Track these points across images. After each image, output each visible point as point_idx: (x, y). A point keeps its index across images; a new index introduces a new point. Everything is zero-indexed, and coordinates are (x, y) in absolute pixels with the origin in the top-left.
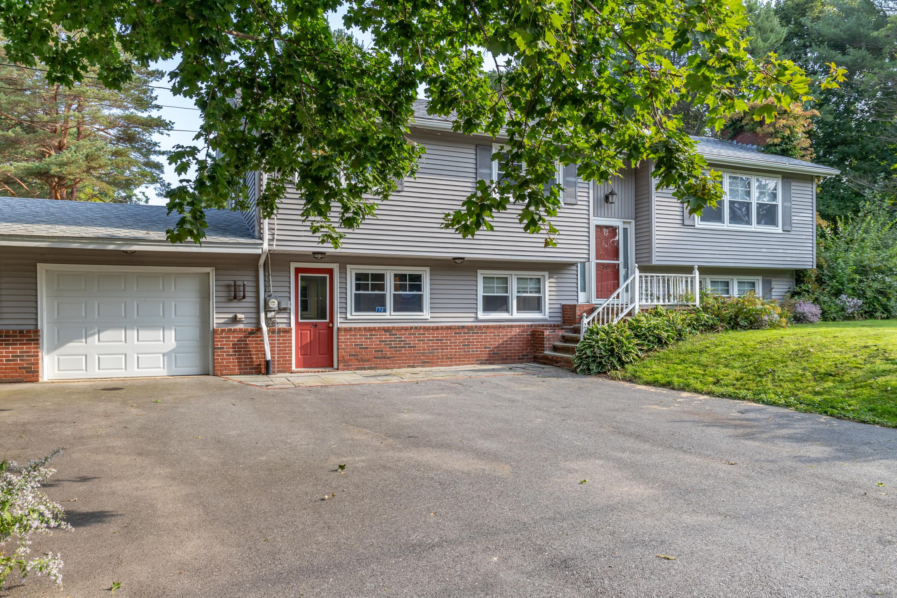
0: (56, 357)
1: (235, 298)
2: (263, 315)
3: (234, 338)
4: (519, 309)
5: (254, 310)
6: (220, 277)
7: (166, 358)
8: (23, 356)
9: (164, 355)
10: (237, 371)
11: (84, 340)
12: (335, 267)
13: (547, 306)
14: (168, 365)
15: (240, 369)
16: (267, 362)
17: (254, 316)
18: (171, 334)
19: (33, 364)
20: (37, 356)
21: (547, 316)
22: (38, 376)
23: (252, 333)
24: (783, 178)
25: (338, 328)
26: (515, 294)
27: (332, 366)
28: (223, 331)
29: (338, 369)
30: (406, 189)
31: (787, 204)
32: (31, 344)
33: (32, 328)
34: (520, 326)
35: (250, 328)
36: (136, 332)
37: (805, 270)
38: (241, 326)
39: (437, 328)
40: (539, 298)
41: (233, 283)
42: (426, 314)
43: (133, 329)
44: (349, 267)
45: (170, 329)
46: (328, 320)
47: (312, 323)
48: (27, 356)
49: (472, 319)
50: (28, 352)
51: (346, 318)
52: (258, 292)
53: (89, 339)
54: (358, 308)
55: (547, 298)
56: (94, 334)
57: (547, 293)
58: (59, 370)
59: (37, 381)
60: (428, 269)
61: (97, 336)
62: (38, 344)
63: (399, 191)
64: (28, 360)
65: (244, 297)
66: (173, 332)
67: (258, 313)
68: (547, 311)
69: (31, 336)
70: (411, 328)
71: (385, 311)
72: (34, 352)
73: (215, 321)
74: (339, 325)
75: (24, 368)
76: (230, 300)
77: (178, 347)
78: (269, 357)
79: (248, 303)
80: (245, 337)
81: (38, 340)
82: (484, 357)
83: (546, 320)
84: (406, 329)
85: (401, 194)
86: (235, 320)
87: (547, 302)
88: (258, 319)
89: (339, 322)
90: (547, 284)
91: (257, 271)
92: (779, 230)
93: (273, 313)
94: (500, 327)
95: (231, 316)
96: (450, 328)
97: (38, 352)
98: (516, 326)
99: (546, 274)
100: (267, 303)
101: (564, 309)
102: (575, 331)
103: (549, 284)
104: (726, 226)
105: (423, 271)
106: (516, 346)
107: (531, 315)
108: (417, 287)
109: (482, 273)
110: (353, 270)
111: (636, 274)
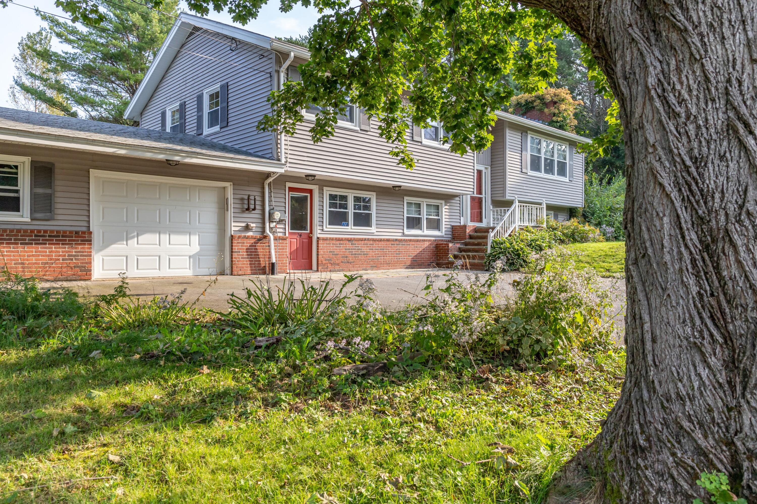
0: (101, 258)
1: (248, 209)
2: (267, 225)
3: (248, 243)
4: (428, 228)
5: (260, 221)
6: (237, 192)
7: (191, 260)
8: (78, 256)
9: (190, 257)
10: (249, 272)
11: (125, 243)
12: (315, 188)
13: (444, 226)
14: (193, 266)
15: (251, 270)
16: (273, 264)
17: (260, 225)
18: (195, 239)
19: (87, 263)
20: (91, 256)
21: (443, 234)
22: (90, 275)
23: (260, 240)
24: (570, 145)
25: (318, 238)
26: (425, 217)
27: (311, 269)
28: (239, 237)
29: (317, 271)
30: (372, 130)
31: (571, 163)
32: (85, 244)
33: (84, 229)
34: (429, 241)
35: (258, 235)
36: (168, 236)
37: (576, 208)
38: (250, 234)
39: (381, 240)
40: (438, 220)
41: (246, 197)
42: (373, 229)
43: (165, 233)
44: (325, 188)
45: (195, 234)
46: (308, 232)
47: (298, 233)
48: (81, 256)
49: (400, 234)
50: (83, 252)
51: (323, 230)
52: (263, 205)
53: (129, 242)
54: (331, 223)
55: (444, 220)
56: (133, 237)
57: (444, 217)
58: (103, 269)
59: (89, 279)
60: (374, 194)
61: (136, 239)
62: (91, 244)
63: (367, 131)
64: (83, 260)
65: (254, 209)
66: (197, 237)
67: (264, 223)
68: (444, 230)
69: (85, 237)
70: (365, 240)
71: (348, 225)
72: (88, 252)
73: (233, 229)
74: (319, 236)
75: (78, 267)
76: (243, 212)
77: (201, 250)
78: (274, 260)
79: (256, 215)
80: (255, 243)
81: (91, 241)
82: (408, 263)
83: (443, 237)
84: (362, 240)
85: (369, 133)
86: (247, 228)
87: (444, 223)
88: (264, 228)
89: (317, 233)
90: (444, 210)
91: (263, 188)
92: (567, 180)
93: (274, 224)
94: (418, 241)
95: (244, 225)
96: (388, 240)
97: (91, 252)
98: (426, 241)
99: (443, 202)
100: (270, 215)
101: (454, 228)
102: (466, 244)
103: (445, 210)
104: (542, 174)
105: (372, 196)
106: (426, 255)
107: (436, 233)
108: (367, 208)
109: (407, 199)
110: (328, 191)
111: (517, 204)
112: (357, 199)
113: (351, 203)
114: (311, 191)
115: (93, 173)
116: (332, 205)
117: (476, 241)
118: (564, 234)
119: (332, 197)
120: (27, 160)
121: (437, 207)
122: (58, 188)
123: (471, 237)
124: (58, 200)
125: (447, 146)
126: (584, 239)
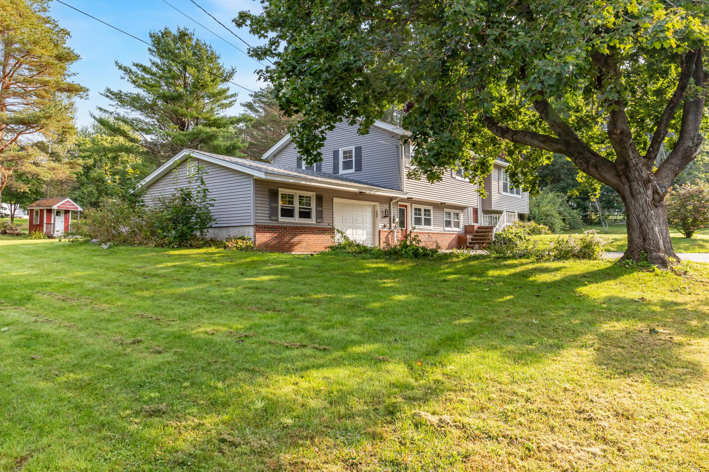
1: (385, 217)
2: (392, 225)
4: (454, 226)
5: (390, 222)
6: (381, 207)
8: (330, 240)
12: (408, 205)
13: (461, 225)
17: (390, 225)
21: (462, 230)
23: (390, 233)
26: (453, 220)
28: (382, 231)
35: (389, 230)
38: (386, 229)
39: (435, 233)
40: (459, 222)
41: (384, 210)
42: (432, 227)
44: (413, 205)
46: (405, 228)
49: (443, 230)
52: (391, 214)
54: (415, 223)
55: (461, 222)
57: (461, 220)
64: (332, 242)
65: (387, 217)
66: (366, 231)
68: (462, 227)
71: (422, 225)
73: (380, 226)
76: (383, 218)
79: (388, 219)
82: (447, 247)
83: (461, 232)
84: (428, 233)
89: (410, 229)
91: (390, 205)
92: (520, 197)
94: (450, 234)
95: (384, 225)
96: (438, 234)
98: (454, 234)
99: (460, 211)
100: (394, 219)
101: (466, 227)
102: (475, 236)
103: (461, 216)
104: (509, 194)
105: (431, 208)
106: (454, 243)
107: (457, 229)
108: (429, 215)
109: (446, 210)
110: (415, 206)
111: (505, 213)
112: (425, 210)
113: (423, 212)
114: (406, 206)
115: (335, 200)
116: (416, 214)
117: (481, 234)
118: (530, 230)
119: (416, 209)
120: (314, 194)
121: (457, 215)
122: (324, 207)
123: (477, 232)
124: (324, 213)
125: (467, 180)
126: (540, 233)
